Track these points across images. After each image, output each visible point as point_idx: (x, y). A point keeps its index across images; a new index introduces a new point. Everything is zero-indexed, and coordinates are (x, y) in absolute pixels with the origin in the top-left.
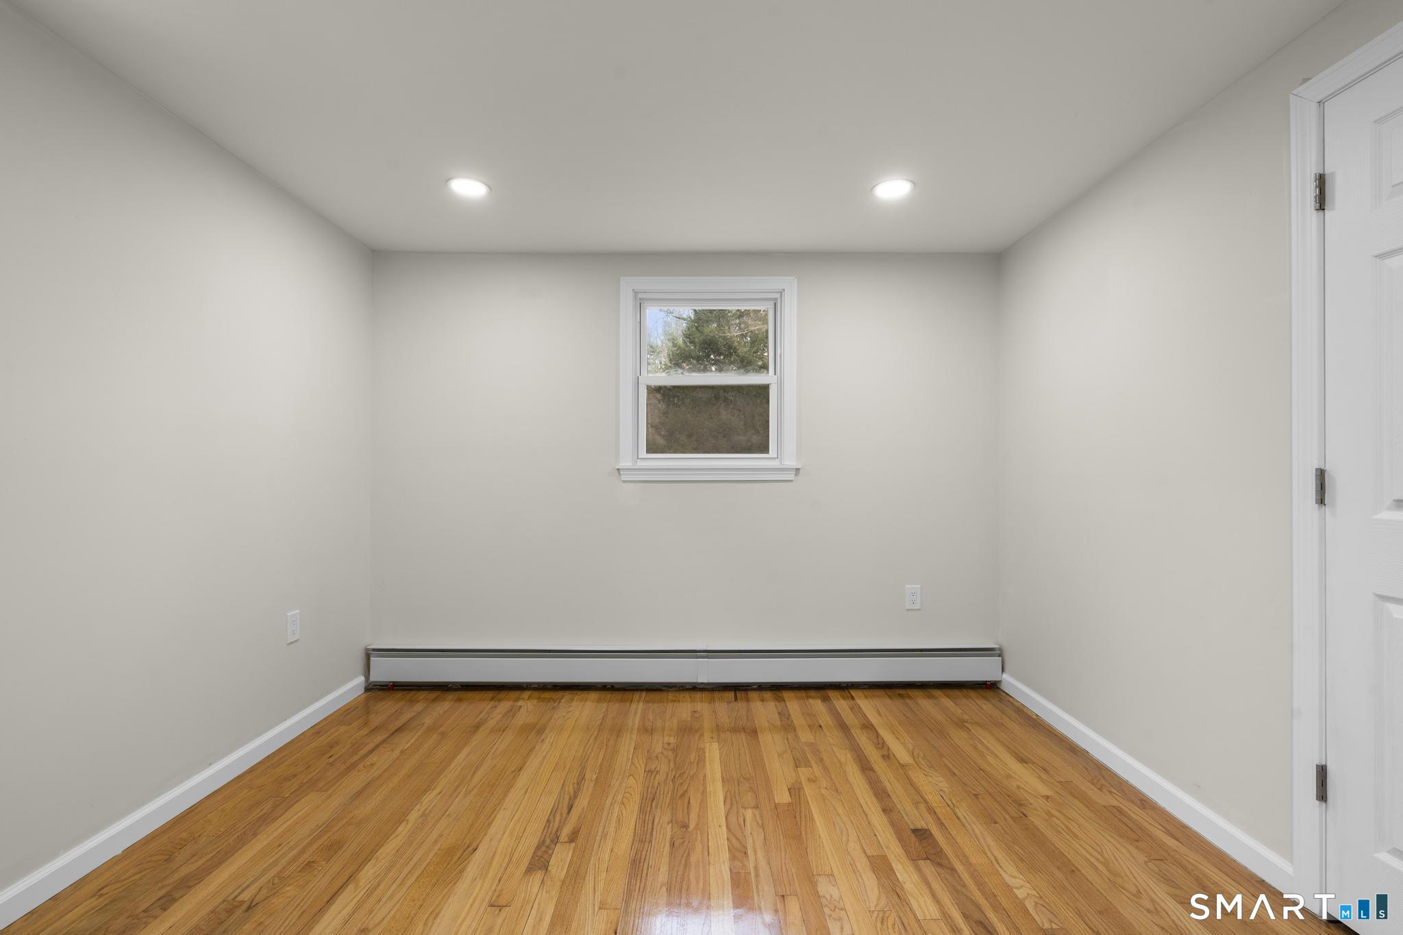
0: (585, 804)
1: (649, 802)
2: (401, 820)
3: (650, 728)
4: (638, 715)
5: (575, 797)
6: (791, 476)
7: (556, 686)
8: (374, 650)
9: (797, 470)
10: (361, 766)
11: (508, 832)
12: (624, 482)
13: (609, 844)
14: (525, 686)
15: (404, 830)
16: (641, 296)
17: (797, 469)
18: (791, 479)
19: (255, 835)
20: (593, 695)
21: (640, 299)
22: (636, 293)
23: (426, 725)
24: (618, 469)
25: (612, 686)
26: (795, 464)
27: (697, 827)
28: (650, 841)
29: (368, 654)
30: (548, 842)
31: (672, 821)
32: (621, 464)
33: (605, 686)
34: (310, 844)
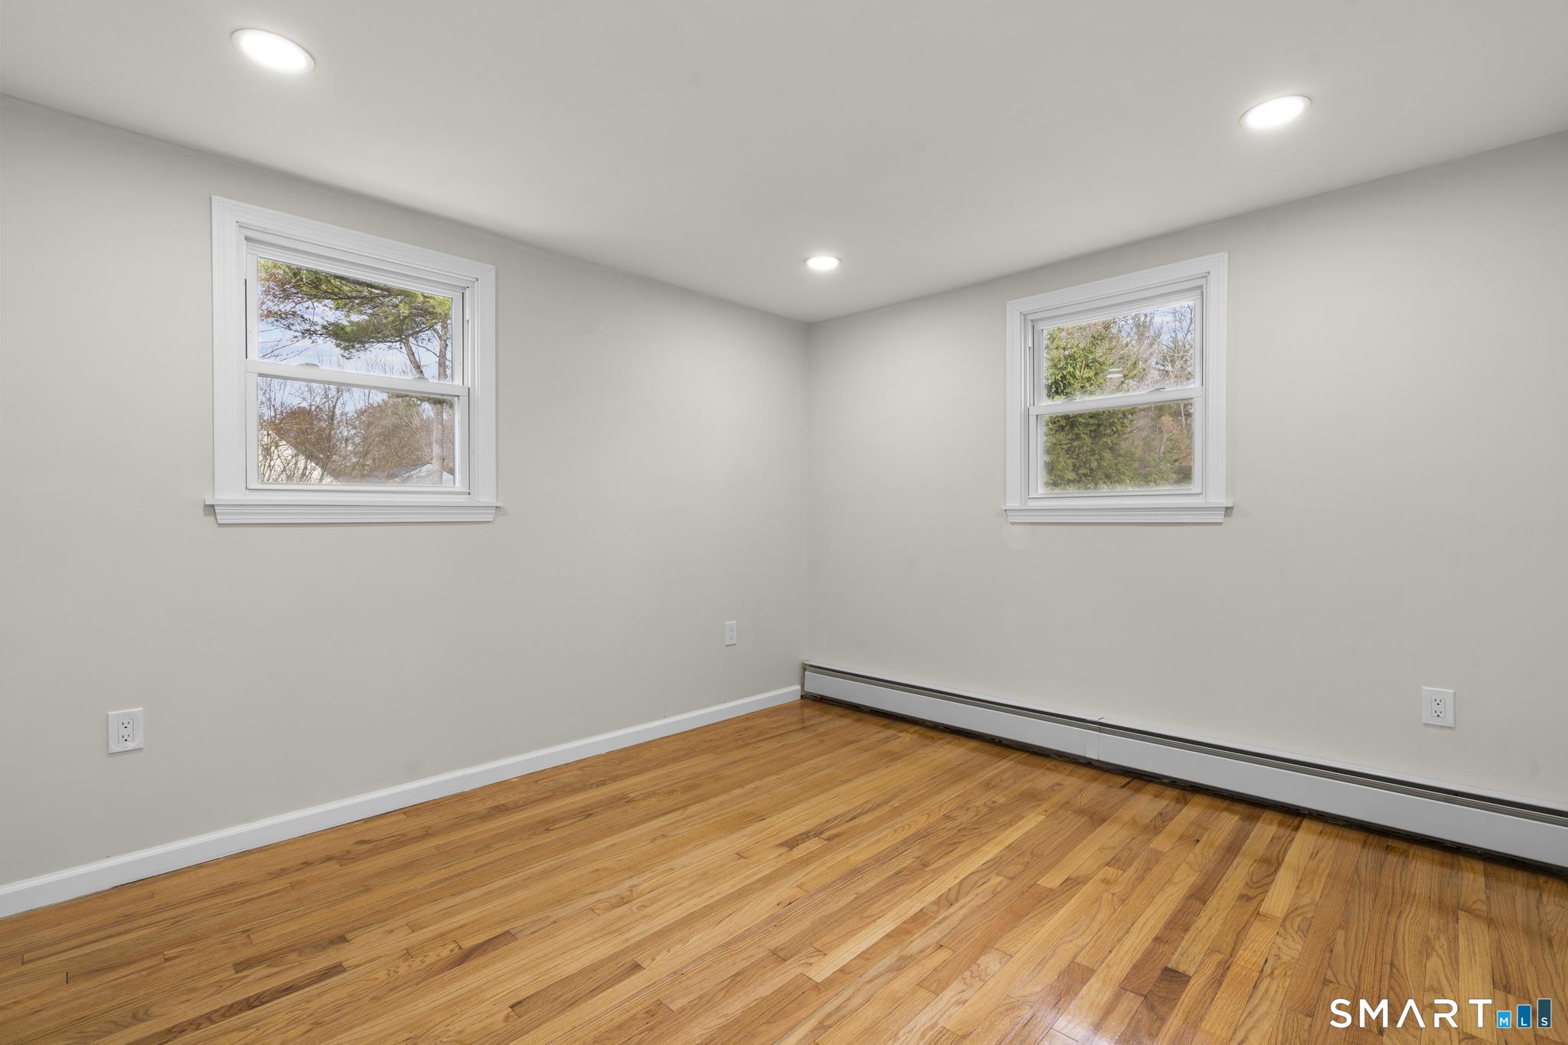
0: (867, 820)
1: (922, 836)
2: (741, 786)
3: (994, 784)
4: (995, 772)
5: (864, 813)
6: (1220, 518)
7: (948, 728)
8: (811, 666)
9: (1228, 511)
10: (750, 747)
11: (794, 818)
12: (1012, 523)
13: (852, 852)
14: (920, 722)
15: (737, 792)
16: (1030, 317)
17: (1227, 508)
18: (1221, 521)
19: (664, 766)
20: (973, 744)
21: (1032, 321)
22: (1025, 315)
23: (818, 732)
24: (1006, 510)
25: (1000, 741)
26: (1224, 501)
27: (934, 871)
28: (883, 864)
29: (805, 667)
30: (812, 834)
31: (918, 858)
32: (1008, 505)
33: (994, 739)
34: (683, 781)
